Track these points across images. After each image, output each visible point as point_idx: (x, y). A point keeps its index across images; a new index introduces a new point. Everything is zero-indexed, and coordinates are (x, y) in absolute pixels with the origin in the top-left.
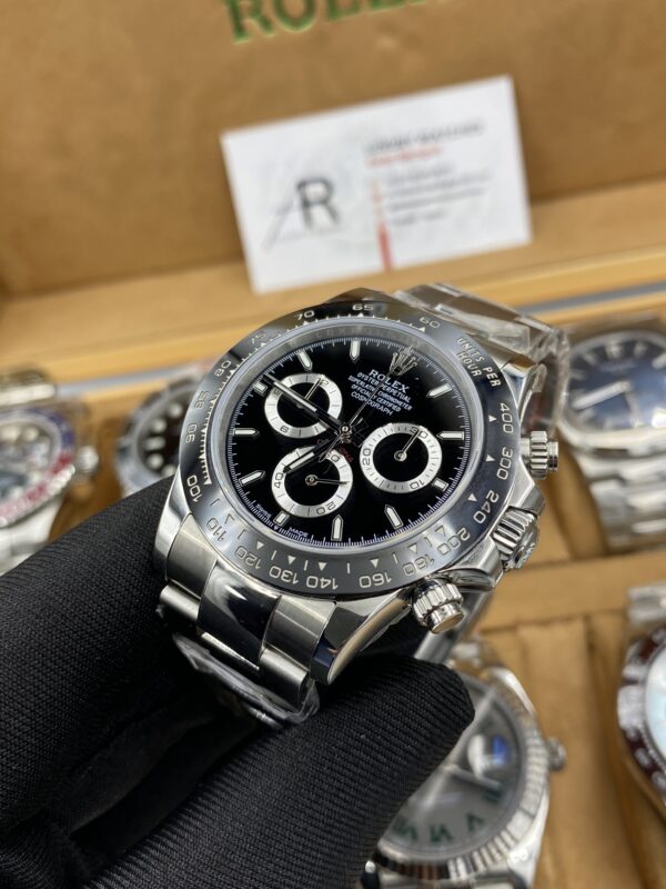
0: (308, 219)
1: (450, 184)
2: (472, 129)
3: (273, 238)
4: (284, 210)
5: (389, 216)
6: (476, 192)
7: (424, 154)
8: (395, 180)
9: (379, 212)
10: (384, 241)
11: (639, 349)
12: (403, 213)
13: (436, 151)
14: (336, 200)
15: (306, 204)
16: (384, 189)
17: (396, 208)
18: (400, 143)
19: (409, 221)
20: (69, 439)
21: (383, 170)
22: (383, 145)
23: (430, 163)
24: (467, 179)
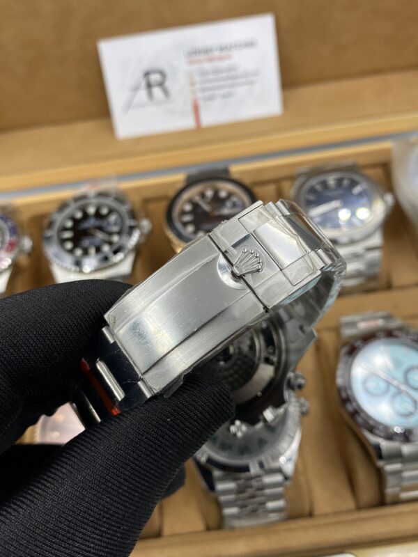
0: (150, 95)
1: (236, 77)
2: (250, 44)
3: (128, 106)
4: (136, 89)
5: (200, 95)
6: (251, 83)
7: (220, 59)
8: (203, 73)
9: (194, 92)
10: (196, 110)
11: (346, 182)
12: (208, 93)
13: (229, 57)
14: (168, 84)
15: (149, 86)
16: (197, 78)
17: (204, 90)
18: (207, 51)
19: (211, 98)
20: (13, 231)
21: (196, 67)
22: (196, 52)
23: (224, 64)
24: (246, 75)
